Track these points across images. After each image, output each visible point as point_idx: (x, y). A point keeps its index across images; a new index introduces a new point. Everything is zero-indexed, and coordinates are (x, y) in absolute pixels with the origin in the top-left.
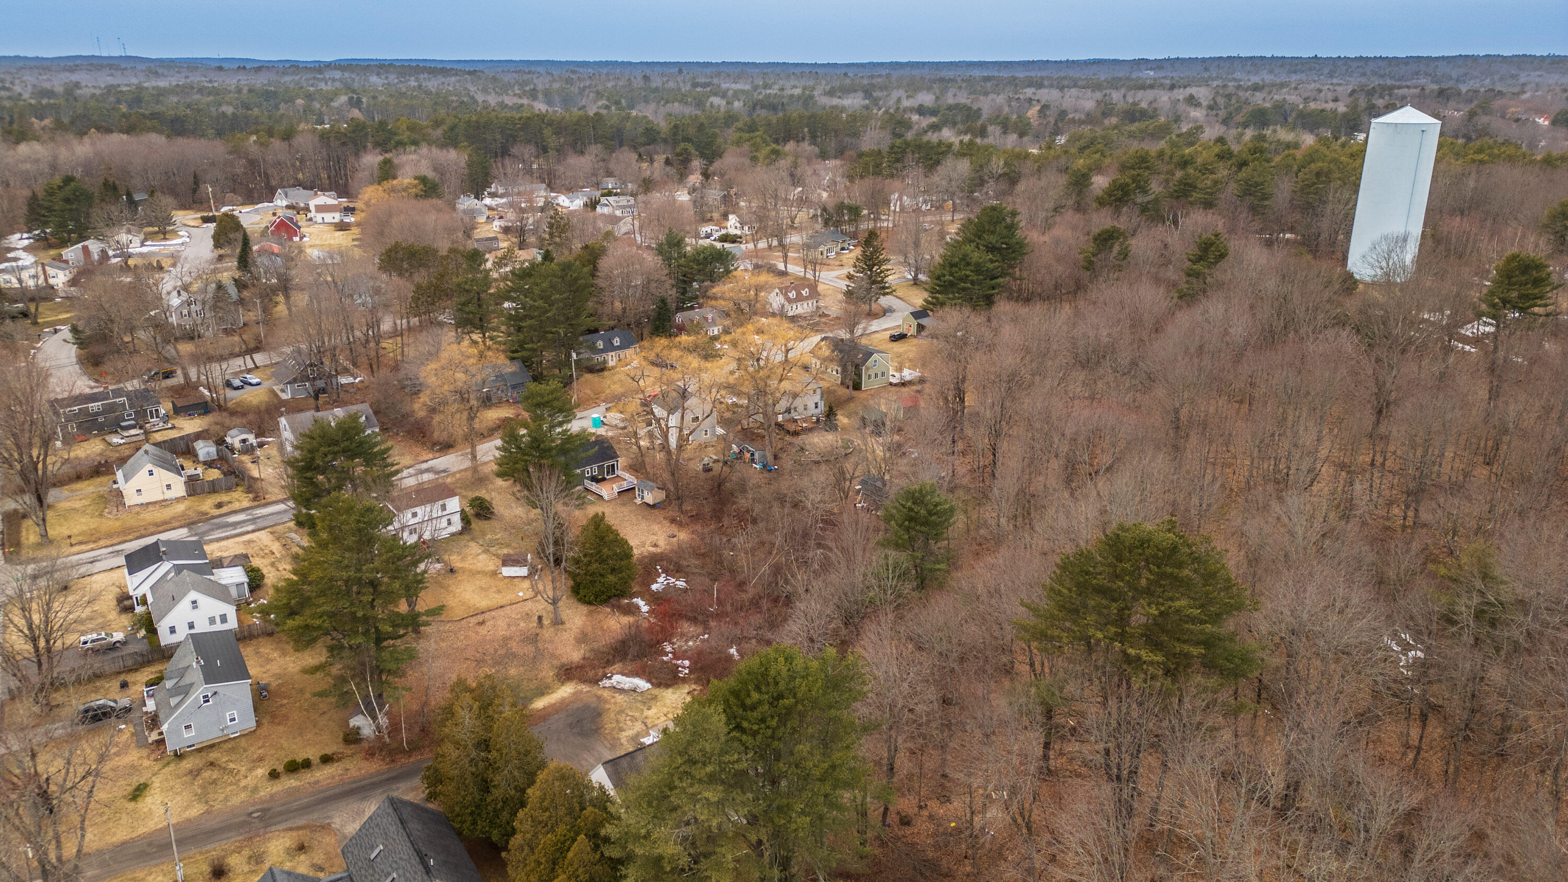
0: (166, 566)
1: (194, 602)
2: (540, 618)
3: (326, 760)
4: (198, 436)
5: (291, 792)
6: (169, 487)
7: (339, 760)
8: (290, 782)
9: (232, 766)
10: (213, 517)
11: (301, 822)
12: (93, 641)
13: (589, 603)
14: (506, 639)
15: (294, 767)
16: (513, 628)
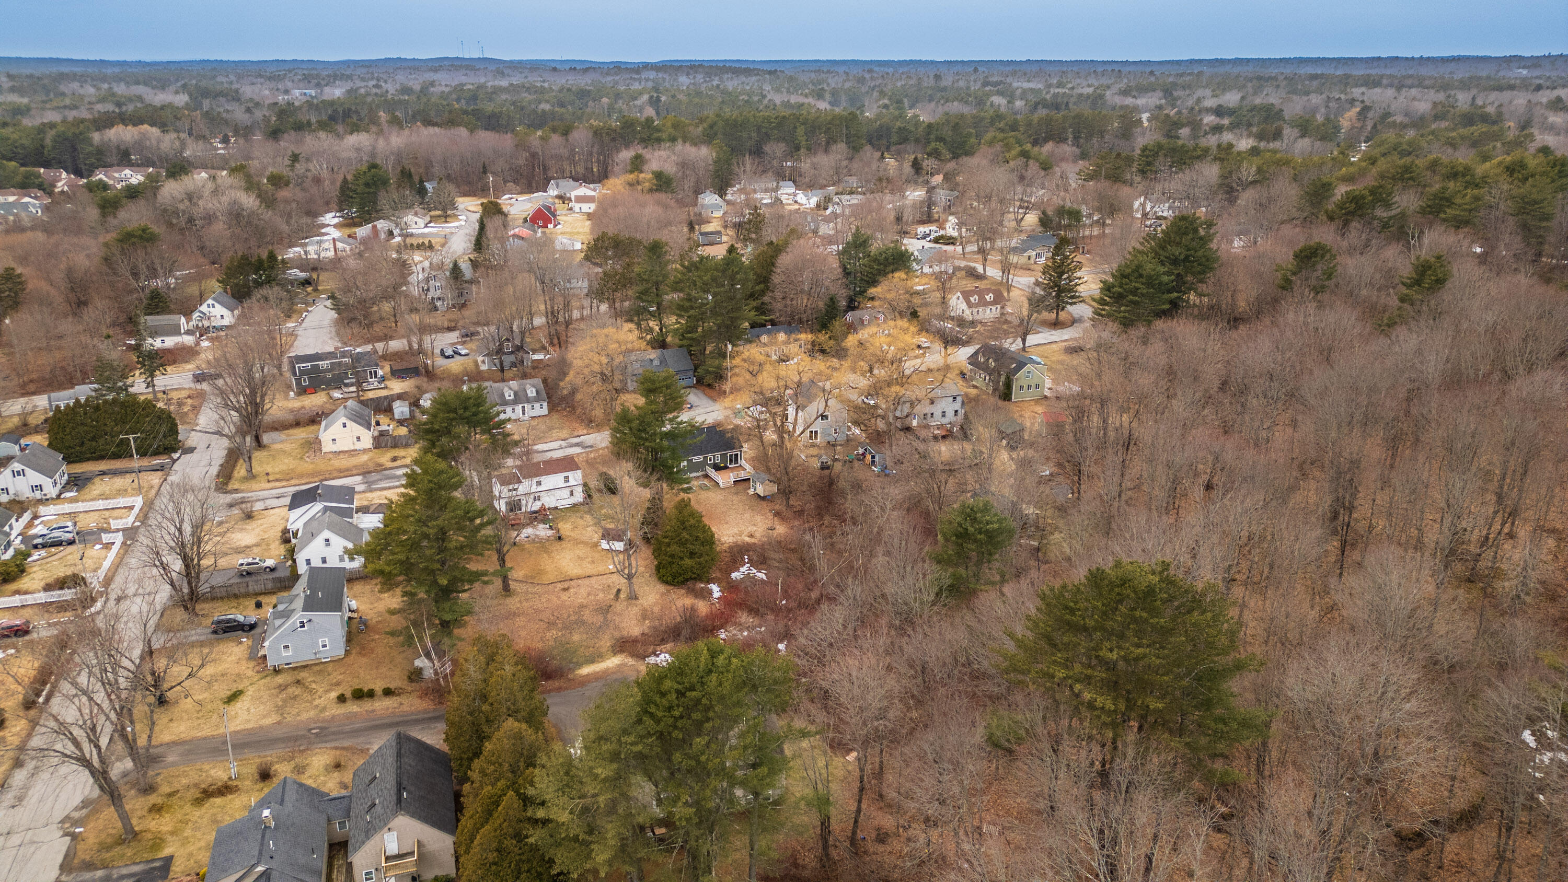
1: (327, 540)
2: (619, 591)
3: (388, 692)
4: (400, 397)
5: (350, 716)
6: (358, 438)
7: (399, 695)
8: (353, 707)
9: (314, 686)
10: (386, 469)
11: (346, 743)
12: (249, 564)
13: (667, 583)
14: (582, 607)
15: (360, 695)
16: (591, 598)
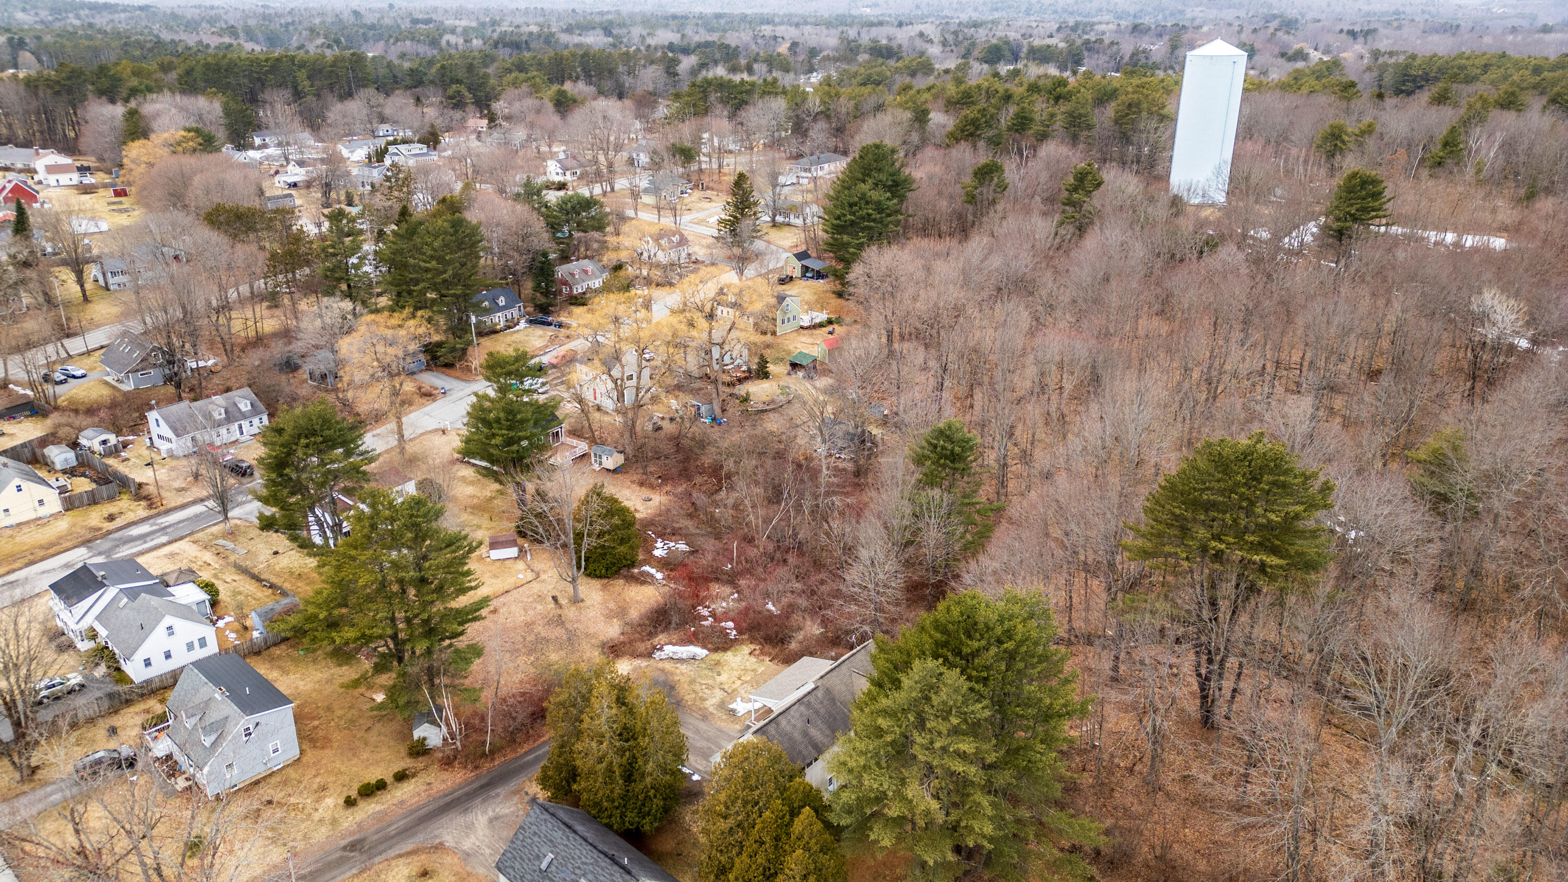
0: (111, 592)
1: (170, 628)
2: (555, 598)
3: (401, 777)
4: (44, 442)
5: (379, 817)
6: (41, 502)
7: (414, 775)
8: (369, 808)
9: (292, 800)
10: (109, 533)
11: (408, 846)
12: (48, 688)
13: (600, 577)
14: (529, 625)
15: (371, 790)
16: (531, 612)
